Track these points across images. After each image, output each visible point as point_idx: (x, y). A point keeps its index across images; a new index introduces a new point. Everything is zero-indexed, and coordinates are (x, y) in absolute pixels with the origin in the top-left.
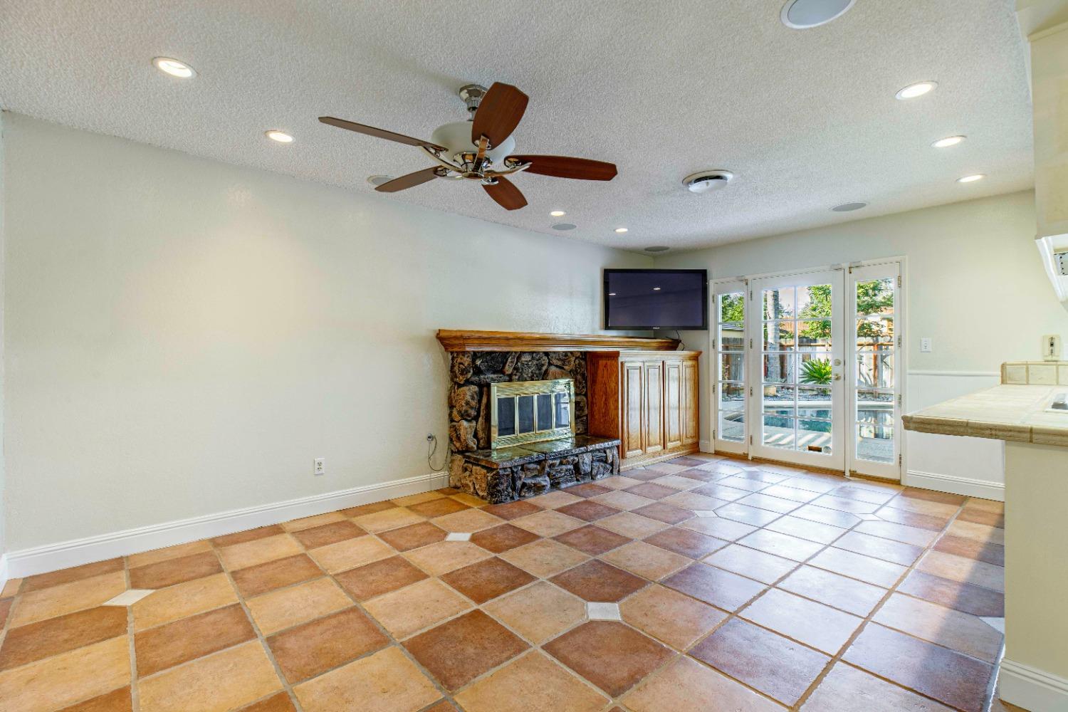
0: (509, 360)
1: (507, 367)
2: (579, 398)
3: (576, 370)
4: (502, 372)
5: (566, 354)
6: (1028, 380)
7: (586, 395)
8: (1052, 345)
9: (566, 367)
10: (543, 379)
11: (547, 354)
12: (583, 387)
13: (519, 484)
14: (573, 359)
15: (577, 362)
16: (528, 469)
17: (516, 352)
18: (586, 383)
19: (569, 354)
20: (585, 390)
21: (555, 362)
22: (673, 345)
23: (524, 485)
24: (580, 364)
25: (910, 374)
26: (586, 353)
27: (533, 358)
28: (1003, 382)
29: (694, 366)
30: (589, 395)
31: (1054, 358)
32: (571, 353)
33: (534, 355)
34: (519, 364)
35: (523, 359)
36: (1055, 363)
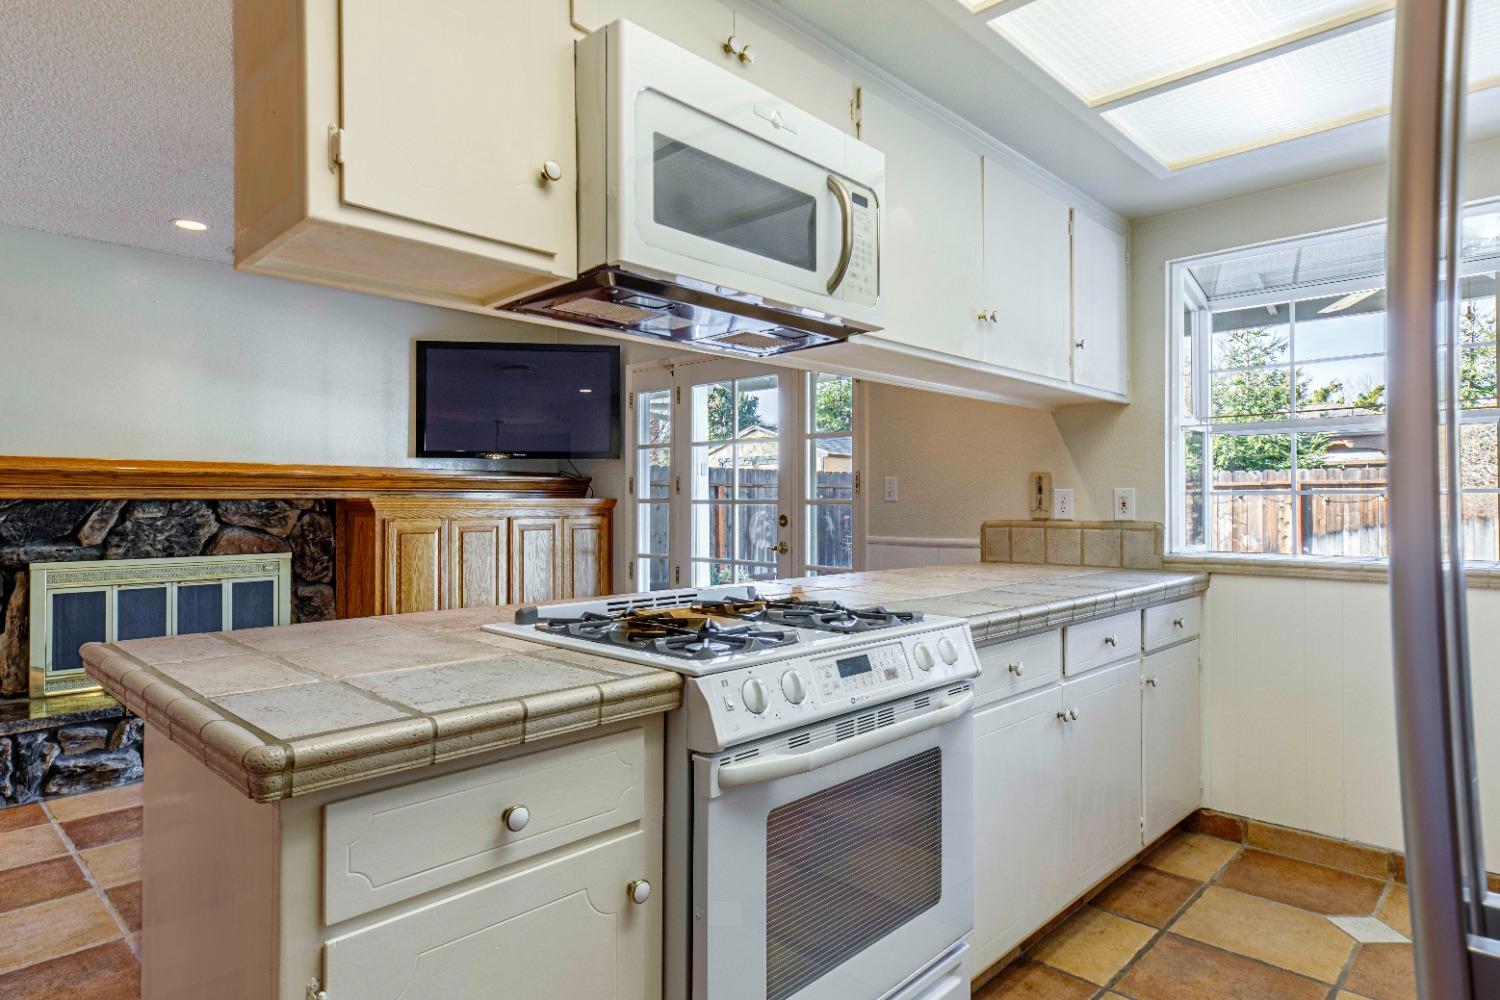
0: (95, 516)
1: (86, 528)
2: (305, 591)
3: (303, 535)
4: (74, 538)
5: (271, 504)
6: (1011, 556)
7: (332, 583)
8: (1040, 490)
9: (274, 531)
10: (203, 553)
11: (213, 504)
12: (327, 568)
13: (37, 770)
14: (294, 514)
15: (307, 518)
16: (70, 739)
17: (116, 501)
18: (333, 559)
19: (280, 505)
20: (330, 574)
21: (236, 519)
22: (576, 487)
23: (54, 771)
24: (311, 524)
25: (871, 543)
26: (331, 503)
27: (171, 514)
28: (983, 560)
29: (598, 527)
30: (340, 584)
31: (1043, 515)
32: (288, 502)
33: (175, 506)
34: (128, 524)
35: (139, 514)
36: (1041, 523)
